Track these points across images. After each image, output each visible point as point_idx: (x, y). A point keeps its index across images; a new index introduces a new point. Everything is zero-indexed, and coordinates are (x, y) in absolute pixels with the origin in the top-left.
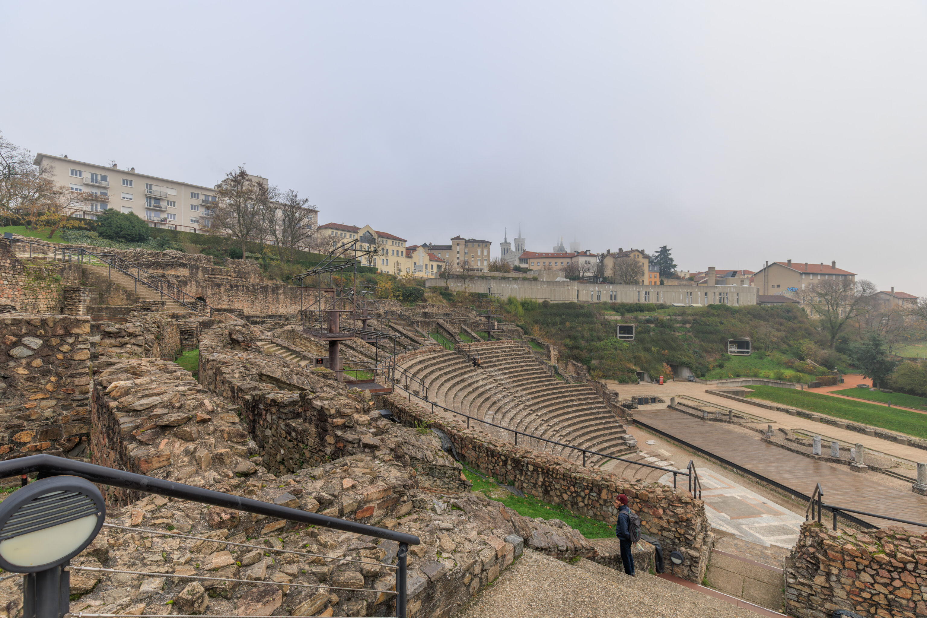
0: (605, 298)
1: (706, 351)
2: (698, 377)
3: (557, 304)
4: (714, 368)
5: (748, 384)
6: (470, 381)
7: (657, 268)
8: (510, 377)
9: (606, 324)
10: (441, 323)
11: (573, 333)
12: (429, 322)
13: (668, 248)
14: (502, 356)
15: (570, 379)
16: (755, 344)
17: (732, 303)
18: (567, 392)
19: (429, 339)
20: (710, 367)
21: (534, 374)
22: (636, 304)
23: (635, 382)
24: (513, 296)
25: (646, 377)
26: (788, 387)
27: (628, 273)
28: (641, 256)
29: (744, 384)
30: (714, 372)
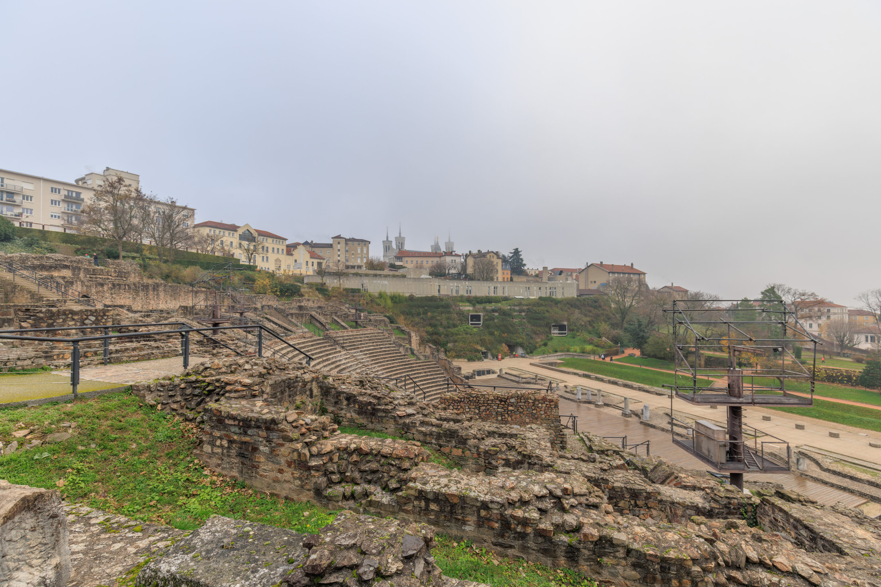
0: (463, 292)
1: (535, 333)
2: (528, 354)
3: (421, 298)
4: (540, 346)
5: (562, 357)
6: (334, 360)
7: (508, 267)
8: (370, 357)
9: (461, 314)
10: (313, 315)
11: (434, 322)
12: (303, 314)
13: (519, 250)
14: (364, 340)
15: (421, 357)
16: (571, 327)
17: (559, 296)
18: (416, 366)
19: (302, 328)
20: (537, 345)
21: (390, 354)
22: (486, 297)
23: (480, 359)
24: (383, 291)
25: (489, 356)
26: (586, 358)
27: (485, 272)
28: (495, 257)
29: (559, 357)
30: (539, 350)
